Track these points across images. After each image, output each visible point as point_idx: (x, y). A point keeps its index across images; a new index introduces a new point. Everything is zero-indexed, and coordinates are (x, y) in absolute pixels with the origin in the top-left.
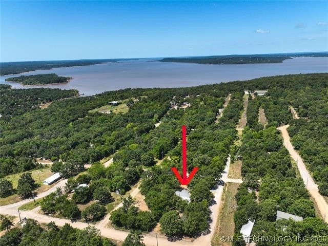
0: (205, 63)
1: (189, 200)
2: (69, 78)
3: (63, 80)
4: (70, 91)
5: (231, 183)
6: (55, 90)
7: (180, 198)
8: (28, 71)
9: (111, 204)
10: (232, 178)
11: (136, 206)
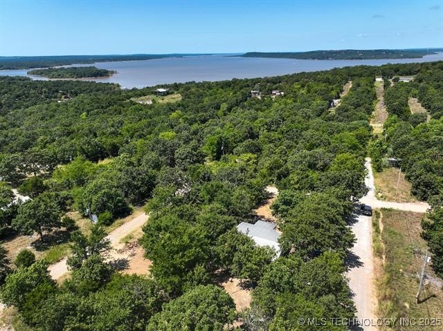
1: (278, 248)
2: (113, 72)
3: (104, 74)
4: (108, 85)
5: (390, 210)
7: (246, 241)
9: (61, 246)
10: (390, 200)
11: (125, 256)
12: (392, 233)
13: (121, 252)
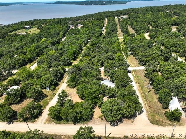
5: (135, 70)
10: (134, 67)
12: (138, 77)
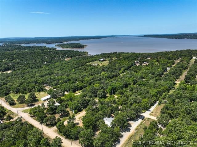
0: (172, 38)
2: (86, 46)
3: (82, 47)
4: (83, 52)
5: (150, 119)
6: (76, 51)
8: (67, 42)
9: (66, 118)
11: (79, 122)
13: (78, 121)
